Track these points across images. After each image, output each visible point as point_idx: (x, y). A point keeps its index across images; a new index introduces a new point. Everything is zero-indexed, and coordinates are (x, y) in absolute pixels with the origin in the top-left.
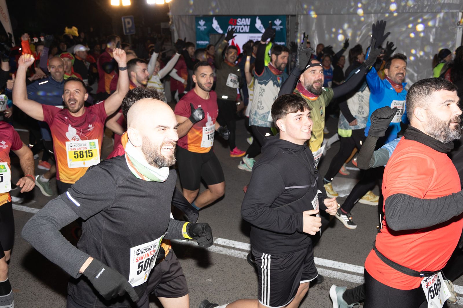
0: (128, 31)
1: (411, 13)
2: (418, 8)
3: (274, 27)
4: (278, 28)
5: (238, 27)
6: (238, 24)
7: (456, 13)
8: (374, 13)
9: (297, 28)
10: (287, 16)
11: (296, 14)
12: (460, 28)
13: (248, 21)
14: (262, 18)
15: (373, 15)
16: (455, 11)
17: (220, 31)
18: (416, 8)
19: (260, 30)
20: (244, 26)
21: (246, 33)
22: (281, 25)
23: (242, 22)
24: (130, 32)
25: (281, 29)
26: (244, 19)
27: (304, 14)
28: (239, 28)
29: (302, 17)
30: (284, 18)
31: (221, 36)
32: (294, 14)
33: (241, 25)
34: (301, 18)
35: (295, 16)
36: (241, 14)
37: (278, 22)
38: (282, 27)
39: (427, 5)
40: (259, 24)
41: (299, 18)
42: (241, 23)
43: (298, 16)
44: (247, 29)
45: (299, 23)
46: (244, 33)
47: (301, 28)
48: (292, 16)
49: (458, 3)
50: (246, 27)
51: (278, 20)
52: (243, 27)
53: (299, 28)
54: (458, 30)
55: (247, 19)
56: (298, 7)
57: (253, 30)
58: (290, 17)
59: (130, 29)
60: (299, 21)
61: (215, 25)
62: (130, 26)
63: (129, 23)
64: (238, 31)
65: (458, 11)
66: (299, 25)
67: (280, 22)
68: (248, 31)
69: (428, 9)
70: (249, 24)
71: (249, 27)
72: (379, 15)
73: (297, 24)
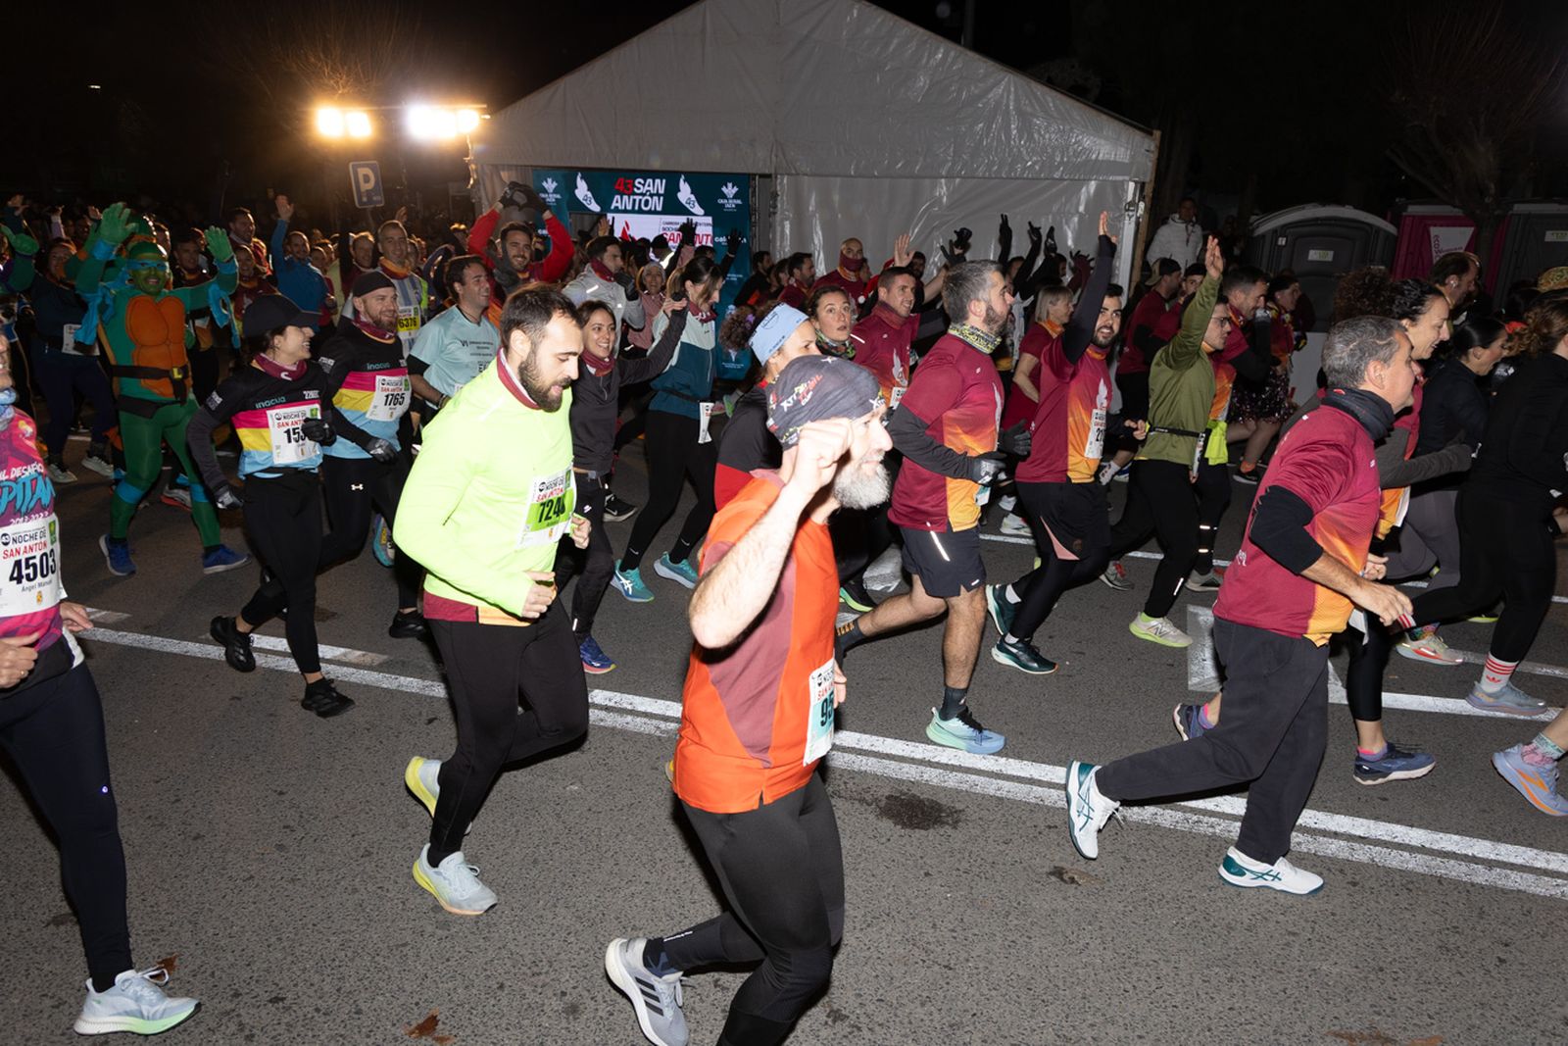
0: (365, 199)
1: (1027, 179)
2: (1041, 170)
3: (721, 201)
4: (731, 204)
5: (638, 198)
6: (635, 190)
7: (1123, 182)
8: (946, 177)
9: (775, 207)
10: (751, 176)
11: (773, 172)
12: (1130, 217)
13: (660, 186)
14: (693, 179)
15: (943, 180)
16: (1120, 178)
17: (595, 207)
18: (1037, 167)
19: (687, 206)
20: (652, 195)
21: (655, 212)
22: (736, 197)
23: (646, 188)
24: (370, 201)
25: (737, 205)
26: (650, 181)
27: (788, 174)
28: (640, 200)
29: (785, 181)
30: (743, 181)
31: (595, 217)
32: (767, 172)
33: (643, 195)
34: (782, 180)
35: (769, 176)
36: (643, 167)
37: (730, 190)
38: (739, 202)
39: (1061, 163)
40: (685, 194)
41: (779, 181)
42: (643, 190)
43: (776, 177)
44: (657, 203)
45: (779, 193)
46: (650, 212)
47: (782, 205)
48: (762, 176)
49: (1127, 161)
50: (656, 198)
51: (730, 185)
52: (649, 198)
53: (779, 206)
54: (1127, 222)
55: (658, 181)
56: (777, 156)
57: (672, 206)
58: (757, 177)
59: (367, 191)
60: (778, 188)
61: (582, 190)
62: (371, 185)
63: (367, 179)
64: (637, 208)
65: (1127, 178)
66: (779, 198)
67: (736, 189)
68: (659, 209)
69: (1063, 172)
70: (662, 191)
71: (662, 198)
72: (958, 180)
73: (775, 196)
